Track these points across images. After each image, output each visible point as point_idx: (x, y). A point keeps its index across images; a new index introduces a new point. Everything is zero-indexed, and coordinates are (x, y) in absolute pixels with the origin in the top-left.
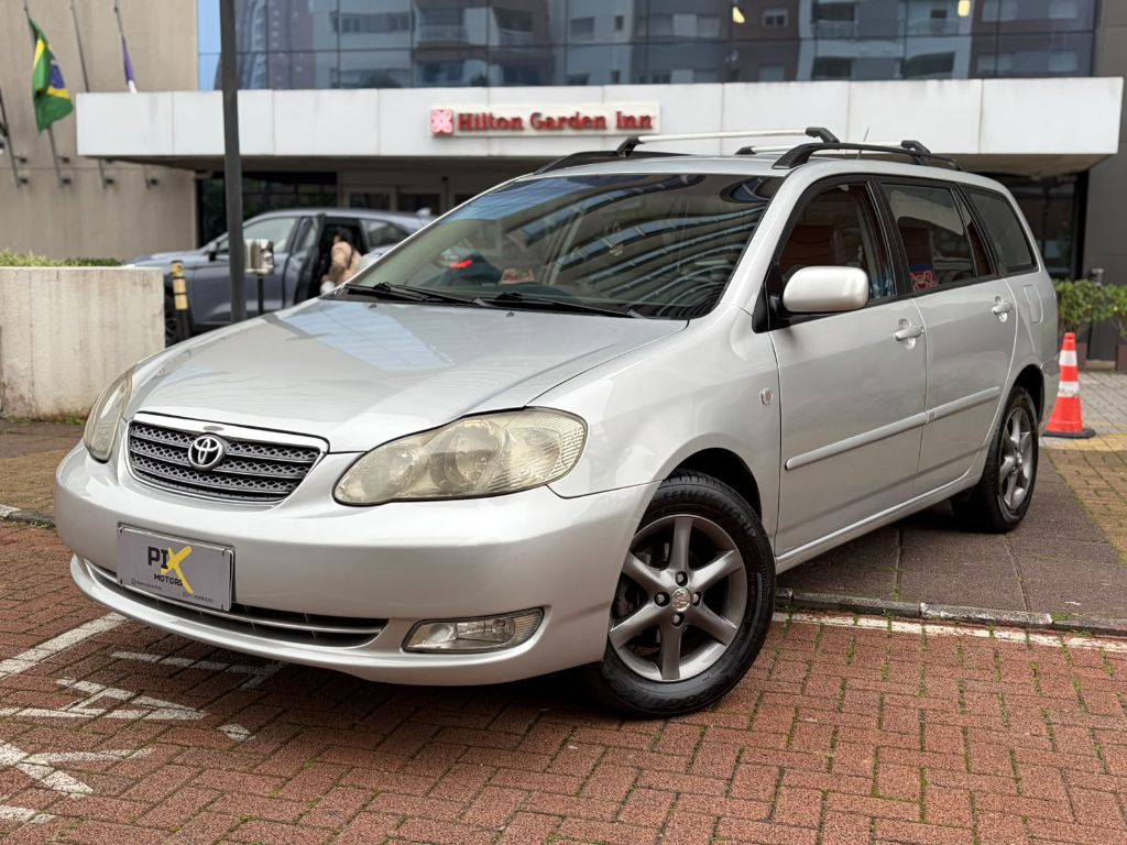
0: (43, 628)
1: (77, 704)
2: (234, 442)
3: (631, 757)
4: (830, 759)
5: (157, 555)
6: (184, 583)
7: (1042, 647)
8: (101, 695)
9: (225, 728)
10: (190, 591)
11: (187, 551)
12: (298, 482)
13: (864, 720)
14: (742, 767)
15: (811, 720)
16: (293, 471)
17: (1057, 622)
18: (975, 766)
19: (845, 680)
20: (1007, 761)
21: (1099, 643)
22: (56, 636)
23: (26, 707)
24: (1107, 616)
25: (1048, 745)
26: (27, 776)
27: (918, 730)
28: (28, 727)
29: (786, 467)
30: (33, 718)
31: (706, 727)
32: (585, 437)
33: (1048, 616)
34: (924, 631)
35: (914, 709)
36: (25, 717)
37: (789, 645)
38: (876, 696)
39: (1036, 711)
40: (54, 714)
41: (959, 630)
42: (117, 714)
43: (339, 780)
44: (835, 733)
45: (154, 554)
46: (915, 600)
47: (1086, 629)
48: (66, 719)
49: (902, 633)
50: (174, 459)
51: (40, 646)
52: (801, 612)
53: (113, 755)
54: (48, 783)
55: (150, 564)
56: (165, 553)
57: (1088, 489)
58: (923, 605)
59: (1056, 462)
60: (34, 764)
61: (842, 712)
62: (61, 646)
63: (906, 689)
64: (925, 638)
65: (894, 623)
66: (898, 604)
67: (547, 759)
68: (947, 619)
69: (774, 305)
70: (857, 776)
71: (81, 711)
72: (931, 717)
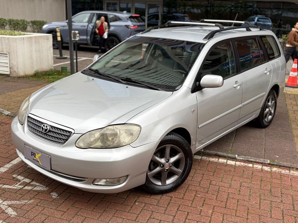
0: (12, 156)
1: (17, 184)
2: (52, 127)
3: (151, 207)
4: (201, 210)
6: (40, 162)
7: (265, 171)
8: (23, 181)
9: (52, 194)
10: (41, 164)
11: (40, 155)
12: (67, 140)
13: (213, 196)
14: (178, 212)
15: (199, 196)
16: (66, 137)
17: (271, 163)
18: (238, 214)
19: (211, 181)
20: (246, 213)
21: (280, 170)
22: (15, 159)
23: (4, 184)
24: (284, 162)
25: (258, 207)
26: (2, 209)
27: (225, 200)
28: (4, 191)
29: (198, 128)
30: (6, 188)
31: (172, 197)
32: (140, 131)
33: (269, 161)
34: (235, 163)
35: (227, 192)
36: (4, 188)
37: (199, 168)
38: (217, 187)
39: (258, 194)
40: (11, 187)
41: (245, 164)
42: (26, 188)
43: (77, 213)
44: (205, 200)
45: (32, 154)
46: (235, 154)
47: (278, 165)
48: (13, 189)
49: (229, 165)
50: (37, 129)
51: (10, 163)
52: (205, 156)
53: (23, 202)
54: (6, 211)
55: (32, 156)
56: (35, 154)
57: (292, 111)
58: (237, 155)
59: (286, 98)
60: (4, 205)
61: (208, 193)
62: (16, 163)
63: (226, 185)
64: (235, 167)
65: (228, 161)
66: (230, 155)
67: (130, 207)
68: (242, 160)
70: (207, 216)
71: (17, 186)
72: (231, 196)
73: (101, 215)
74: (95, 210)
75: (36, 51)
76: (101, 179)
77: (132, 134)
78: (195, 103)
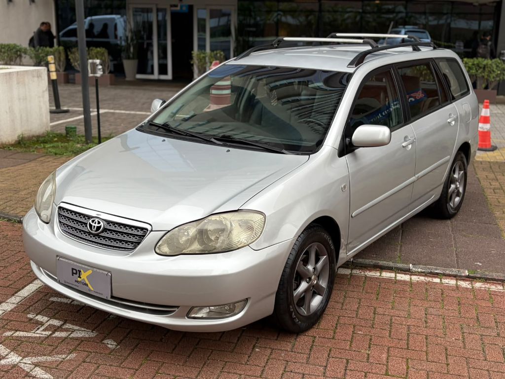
0: (16, 283)
1: (38, 329)
2: (109, 222)
3: (283, 355)
4: (368, 354)
5: (76, 272)
6: (89, 285)
7: (463, 288)
8: (48, 323)
9: (105, 341)
10: (92, 289)
11: (90, 272)
12: (139, 243)
13: (384, 332)
14: (331, 360)
15: (360, 332)
16: (136, 238)
17: (470, 275)
18: (430, 358)
19: (375, 308)
20: (444, 354)
21: (488, 286)
22: (23, 288)
23: (16, 331)
24: (492, 271)
25: (461, 345)
26: (24, 370)
27: (406, 338)
28: (19, 342)
29: (352, 216)
30: (21, 337)
31: (315, 337)
32: (265, 221)
33: (467, 271)
34: (411, 279)
35: (405, 325)
36: (17, 337)
37: (350, 288)
38: (389, 318)
39: (457, 326)
40: (29, 335)
41: (426, 278)
42: (57, 334)
43: (158, 370)
44: (371, 339)
45: (74, 271)
46: (407, 263)
47: (483, 278)
48: (35, 337)
49: (401, 281)
50: (80, 227)
51: (16, 295)
52: (356, 269)
53: (59, 358)
54: (34, 374)
55: (73, 275)
56: (80, 271)
57: (490, 188)
58: (411, 265)
59: (477, 169)
60: (26, 363)
61: (374, 328)
62: (26, 295)
63: (402, 314)
64: (411, 283)
65: (398, 275)
66: (400, 265)
67: (247, 356)
68: (421, 272)
69: (347, 143)
70: (380, 364)
71: (40, 333)
72: (413, 330)
73: (200, 371)
74: (188, 364)
75: (19, 99)
76: (201, 308)
77: (250, 228)
78: (345, 175)
